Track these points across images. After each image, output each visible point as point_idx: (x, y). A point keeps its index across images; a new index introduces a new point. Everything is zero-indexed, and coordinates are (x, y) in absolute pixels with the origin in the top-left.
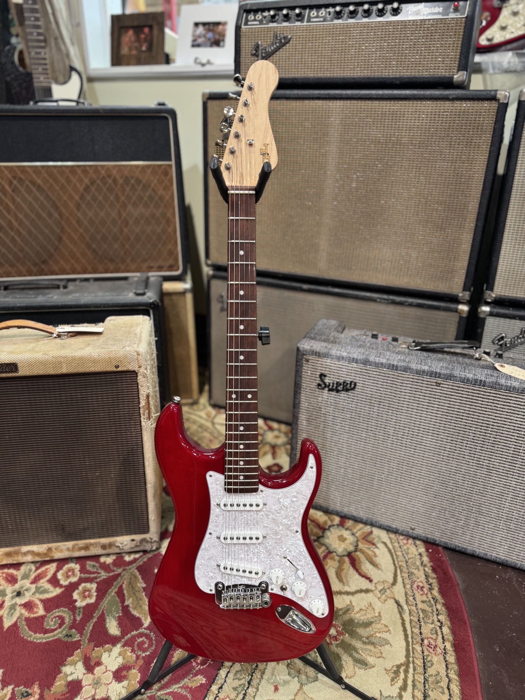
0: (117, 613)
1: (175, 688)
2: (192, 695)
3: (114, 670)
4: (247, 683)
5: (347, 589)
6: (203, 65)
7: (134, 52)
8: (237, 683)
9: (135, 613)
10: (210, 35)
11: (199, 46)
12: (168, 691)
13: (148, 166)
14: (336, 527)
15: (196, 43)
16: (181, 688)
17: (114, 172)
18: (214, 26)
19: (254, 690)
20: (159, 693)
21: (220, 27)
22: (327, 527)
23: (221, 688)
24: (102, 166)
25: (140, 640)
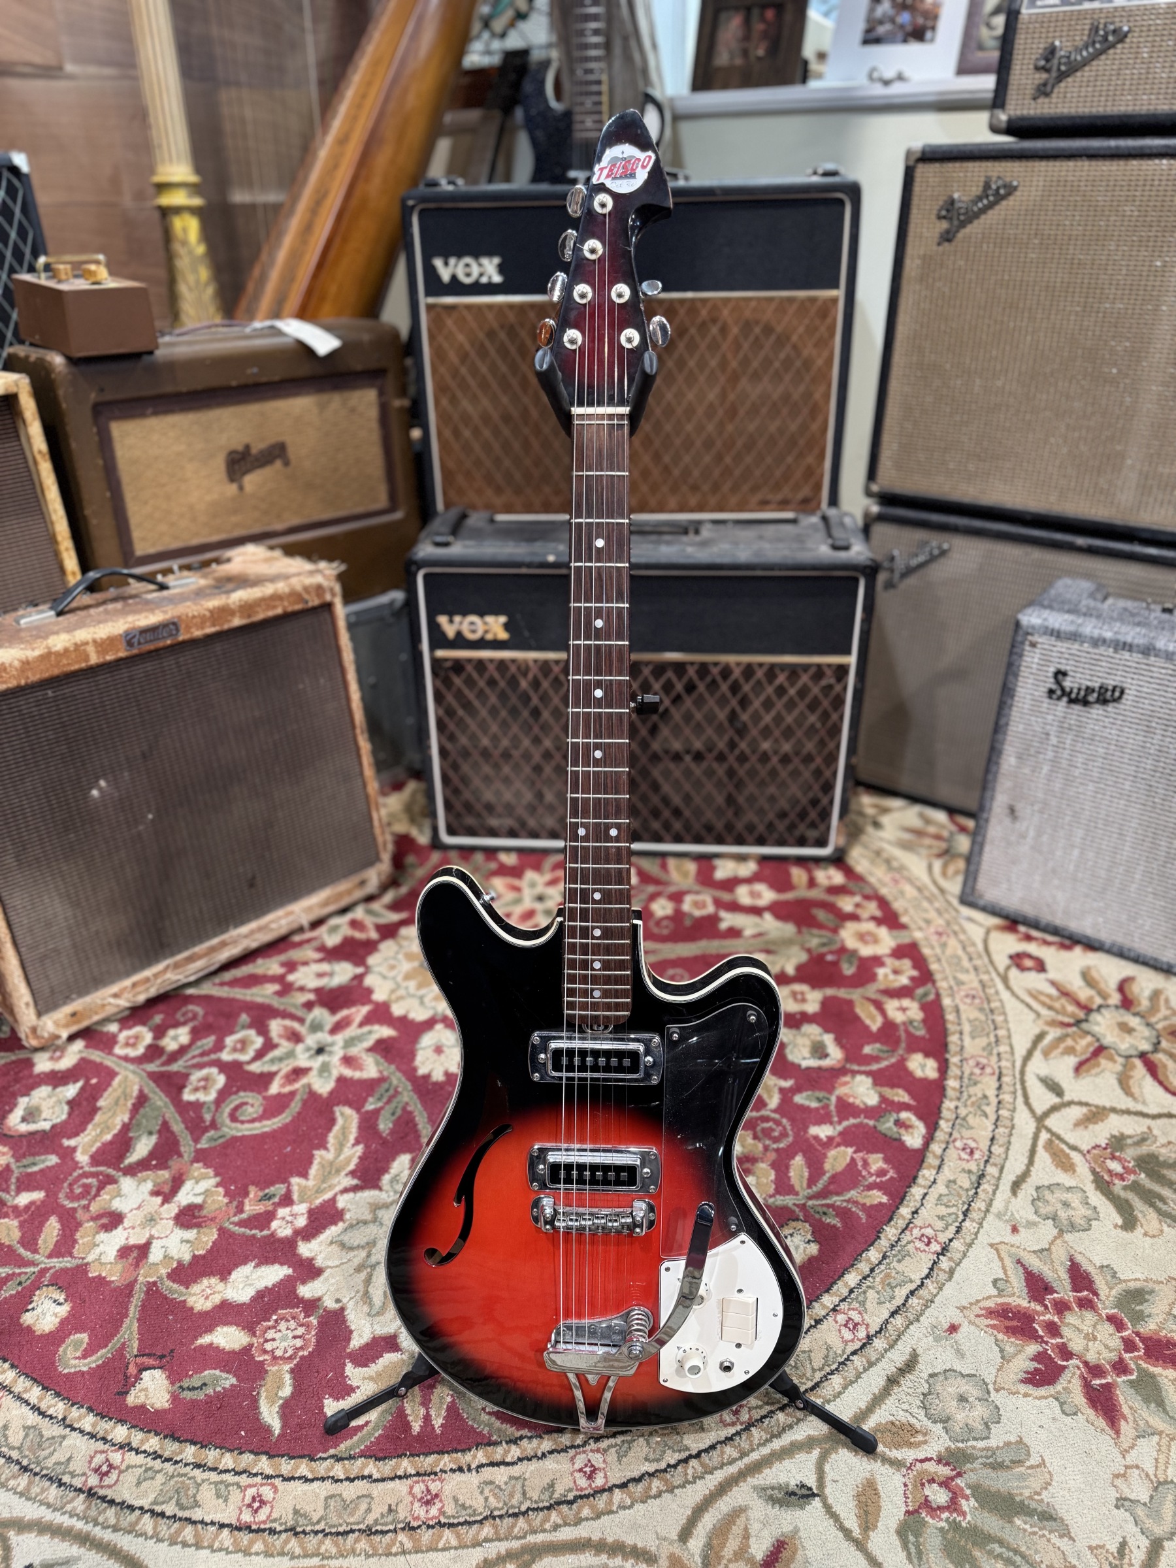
1: (836, 1200)
2: (869, 1216)
4: (960, 1213)
5: (1139, 1107)
6: (887, 83)
7: (739, 61)
8: (943, 1211)
10: (905, 18)
11: (877, 41)
12: (825, 1202)
14: (1112, 1008)
15: (873, 35)
16: (848, 1201)
19: (974, 1225)
20: (810, 1203)
22: (1095, 1006)
23: (916, 1212)
25: (766, 1125)
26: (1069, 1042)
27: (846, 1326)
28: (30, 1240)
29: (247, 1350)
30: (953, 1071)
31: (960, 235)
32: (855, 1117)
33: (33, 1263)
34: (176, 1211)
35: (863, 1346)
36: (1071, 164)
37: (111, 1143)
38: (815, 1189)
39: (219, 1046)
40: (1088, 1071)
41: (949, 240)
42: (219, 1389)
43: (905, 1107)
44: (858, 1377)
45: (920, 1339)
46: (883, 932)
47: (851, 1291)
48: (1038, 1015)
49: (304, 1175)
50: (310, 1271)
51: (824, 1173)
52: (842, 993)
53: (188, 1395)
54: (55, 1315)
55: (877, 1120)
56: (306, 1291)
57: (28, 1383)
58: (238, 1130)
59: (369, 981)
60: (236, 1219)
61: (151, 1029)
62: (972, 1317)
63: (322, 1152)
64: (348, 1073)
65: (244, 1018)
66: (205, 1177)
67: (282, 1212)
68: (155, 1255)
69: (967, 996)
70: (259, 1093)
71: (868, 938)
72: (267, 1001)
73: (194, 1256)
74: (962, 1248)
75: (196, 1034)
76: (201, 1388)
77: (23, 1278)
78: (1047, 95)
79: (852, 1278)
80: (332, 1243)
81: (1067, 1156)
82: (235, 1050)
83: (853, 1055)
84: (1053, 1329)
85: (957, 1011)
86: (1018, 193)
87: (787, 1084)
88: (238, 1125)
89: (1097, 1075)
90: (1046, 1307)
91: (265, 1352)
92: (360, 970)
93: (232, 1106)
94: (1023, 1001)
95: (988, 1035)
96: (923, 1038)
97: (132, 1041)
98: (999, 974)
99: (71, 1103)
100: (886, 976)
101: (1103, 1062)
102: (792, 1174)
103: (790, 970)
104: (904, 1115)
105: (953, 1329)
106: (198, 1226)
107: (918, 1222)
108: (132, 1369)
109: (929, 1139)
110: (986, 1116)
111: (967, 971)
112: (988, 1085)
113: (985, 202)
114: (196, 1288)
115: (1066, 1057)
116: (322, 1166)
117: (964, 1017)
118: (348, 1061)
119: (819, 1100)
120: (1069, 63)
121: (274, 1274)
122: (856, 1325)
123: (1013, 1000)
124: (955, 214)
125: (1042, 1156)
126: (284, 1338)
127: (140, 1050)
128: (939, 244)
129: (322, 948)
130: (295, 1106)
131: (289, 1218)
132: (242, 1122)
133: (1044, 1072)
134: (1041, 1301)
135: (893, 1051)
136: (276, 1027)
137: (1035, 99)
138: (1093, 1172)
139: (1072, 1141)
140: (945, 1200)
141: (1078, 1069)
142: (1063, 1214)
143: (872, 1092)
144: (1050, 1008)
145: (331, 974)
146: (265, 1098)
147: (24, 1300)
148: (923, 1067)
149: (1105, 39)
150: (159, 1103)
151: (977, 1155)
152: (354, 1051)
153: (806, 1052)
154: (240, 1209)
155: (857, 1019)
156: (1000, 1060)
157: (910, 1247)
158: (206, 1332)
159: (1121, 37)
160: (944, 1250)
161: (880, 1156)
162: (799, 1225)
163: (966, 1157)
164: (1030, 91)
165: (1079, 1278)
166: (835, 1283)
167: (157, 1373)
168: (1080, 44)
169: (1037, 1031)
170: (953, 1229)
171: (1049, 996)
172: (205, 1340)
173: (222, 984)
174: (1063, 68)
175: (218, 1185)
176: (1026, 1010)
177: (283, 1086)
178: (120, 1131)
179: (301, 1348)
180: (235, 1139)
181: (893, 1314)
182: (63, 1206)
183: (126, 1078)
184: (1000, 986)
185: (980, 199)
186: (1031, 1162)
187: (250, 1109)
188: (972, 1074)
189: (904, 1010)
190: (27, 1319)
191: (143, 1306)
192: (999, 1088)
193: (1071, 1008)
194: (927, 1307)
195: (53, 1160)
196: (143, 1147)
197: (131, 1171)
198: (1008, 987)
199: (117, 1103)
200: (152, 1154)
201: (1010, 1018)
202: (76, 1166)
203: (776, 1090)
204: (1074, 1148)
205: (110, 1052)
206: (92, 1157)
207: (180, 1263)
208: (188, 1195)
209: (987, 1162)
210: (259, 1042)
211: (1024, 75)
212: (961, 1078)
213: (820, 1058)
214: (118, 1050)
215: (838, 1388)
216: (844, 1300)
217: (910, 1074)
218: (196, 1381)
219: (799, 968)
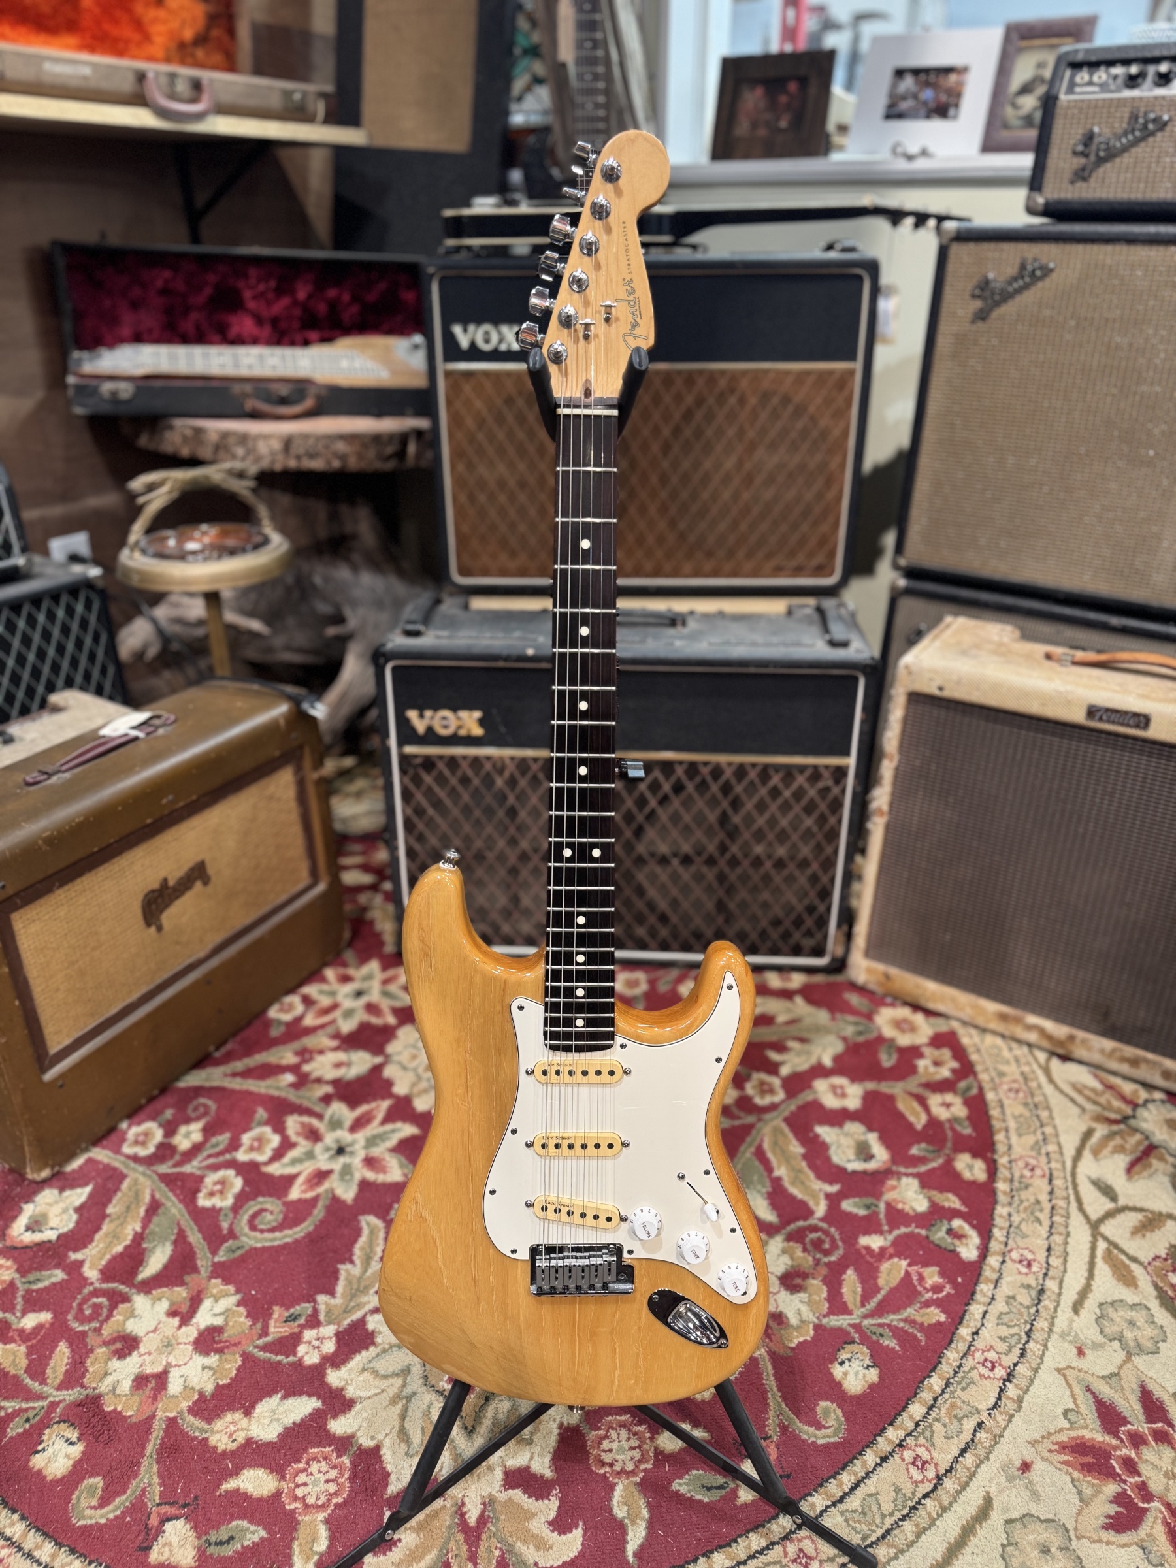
0: (764, 1186)
1: (892, 1318)
2: (928, 1338)
3: (779, 1274)
4: (1023, 1334)
6: (910, 158)
7: (762, 132)
8: (1004, 1331)
9: (795, 1191)
10: (928, 94)
11: (900, 116)
12: (880, 1321)
13: (808, 373)
14: (1158, 1103)
15: (896, 110)
16: (906, 1320)
17: (744, 384)
18: (937, 76)
19: (1039, 1346)
20: (866, 1322)
21: (953, 78)
22: (1141, 1101)
23: (976, 1333)
24: (723, 372)
25: (814, 1236)
26: (1118, 1141)
27: (914, 1464)
28: (37, 1369)
29: (278, 1494)
30: (1003, 1173)
31: (995, 314)
32: (907, 1226)
33: (40, 1397)
34: (195, 1334)
35: (935, 1488)
36: (1109, 248)
37: (121, 1255)
38: (868, 1307)
39: (235, 1145)
40: (1139, 1173)
41: (983, 319)
42: (246, 1543)
43: (955, 1214)
44: (932, 1523)
45: (991, 1480)
46: (919, 1018)
47: (917, 1425)
48: (1083, 1110)
49: (332, 1293)
50: (339, 1402)
51: (878, 1290)
52: (885, 1087)
53: (213, 1550)
54: (67, 1456)
55: (928, 1229)
56: (338, 1426)
57: (39, 1538)
58: (257, 1241)
59: (389, 1072)
60: (260, 1342)
61: (161, 1125)
62: (1046, 1454)
63: (348, 1266)
64: (370, 1175)
65: (261, 1113)
66: (227, 1295)
67: (309, 1334)
68: (174, 1386)
69: (1010, 1090)
70: (279, 1198)
71: (905, 1026)
72: (283, 1094)
73: (218, 1387)
74: (1030, 1373)
75: (208, 1131)
76: (228, 1542)
77: (31, 1414)
78: (1084, 179)
79: (916, 1410)
80: (364, 1370)
81: (1127, 1267)
82: (252, 1149)
83: (900, 1156)
84: (1131, 1466)
85: (1001, 1105)
86: (1054, 276)
87: (834, 1189)
88: (258, 1234)
89: (1151, 1176)
90: (1122, 1441)
91: (296, 1498)
92: (378, 1060)
93: (251, 1212)
94: (1066, 1095)
95: (1035, 1132)
96: (970, 1136)
97: (141, 1138)
98: (1040, 1066)
99: (79, 1210)
100: (926, 1068)
101: (1155, 1162)
102: (844, 1290)
103: (827, 1061)
104: (957, 1223)
105: (1026, 1467)
106: (220, 1351)
107: (980, 1343)
108: (154, 1521)
109: (984, 1251)
110: (1041, 1224)
111: (1008, 1062)
112: (1040, 1187)
113: (1021, 282)
114: (219, 1424)
115: (1116, 1156)
116: (349, 1282)
117: (1008, 1112)
118: (370, 1162)
119: (867, 1207)
120: (1107, 150)
121: (302, 1407)
122: (924, 1463)
123: (1057, 1094)
124: (987, 293)
125: (1102, 1269)
126: (316, 1483)
127: (150, 1149)
128: (973, 322)
129: (337, 1036)
130: (319, 1213)
131: (317, 1343)
132: (262, 1231)
133: (1094, 1176)
134: (1115, 1434)
135: (939, 1151)
136: (293, 1123)
137: (1072, 182)
138: (1156, 1286)
139: (1131, 1252)
140: (1006, 1319)
141: (1130, 1170)
142: (1129, 1335)
143: (921, 1197)
144: (1095, 1103)
145: (348, 1064)
146: (285, 1204)
147: (32, 1440)
148: (971, 1167)
149: (1145, 126)
150: (174, 1211)
151: (1035, 1268)
152: (376, 1151)
153: (851, 1154)
154: (265, 1332)
155: (900, 1116)
156: (1049, 1162)
157: (974, 1374)
158: (231, 1476)
159: (1162, 125)
160: (1009, 1374)
161: (935, 1269)
162: (855, 1348)
163: (1024, 1270)
164: (1068, 175)
165: (1152, 1407)
166: (900, 1415)
167: (180, 1524)
168: (1120, 131)
169: (1083, 1128)
170: (1017, 1352)
171: (1093, 1090)
172: (230, 1485)
173: (234, 1075)
174: (1102, 154)
175: (238, 1305)
176: (1070, 1104)
177: (304, 1192)
178: (133, 1241)
179: (336, 1494)
180: (254, 1251)
181: (963, 1451)
182: (72, 1329)
183: (136, 1182)
184: (1043, 1079)
185: (1015, 279)
186: (1091, 1275)
187: (268, 1217)
188: (1022, 1176)
189: (948, 1106)
190: (37, 1461)
191: (162, 1444)
192: (1051, 1193)
193: (1117, 1103)
194: (996, 1443)
195: (59, 1275)
196: (157, 1260)
197: (147, 1287)
198: (1051, 1081)
199: (128, 1208)
200: (166, 1267)
201: (1055, 1114)
202: (85, 1281)
203: (822, 1196)
204: (1135, 1260)
205: (117, 1151)
206: (102, 1272)
207: (201, 1394)
208: (205, 1317)
209: (1046, 1275)
210: (276, 1140)
211: (1061, 160)
212: (1012, 1181)
213: (865, 1160)
214: (127, 1149)
215: (911, 1537)
216: (909, 1434)
217: (957, 1176)
218: (223, 1535)
219: (837, 1059)
